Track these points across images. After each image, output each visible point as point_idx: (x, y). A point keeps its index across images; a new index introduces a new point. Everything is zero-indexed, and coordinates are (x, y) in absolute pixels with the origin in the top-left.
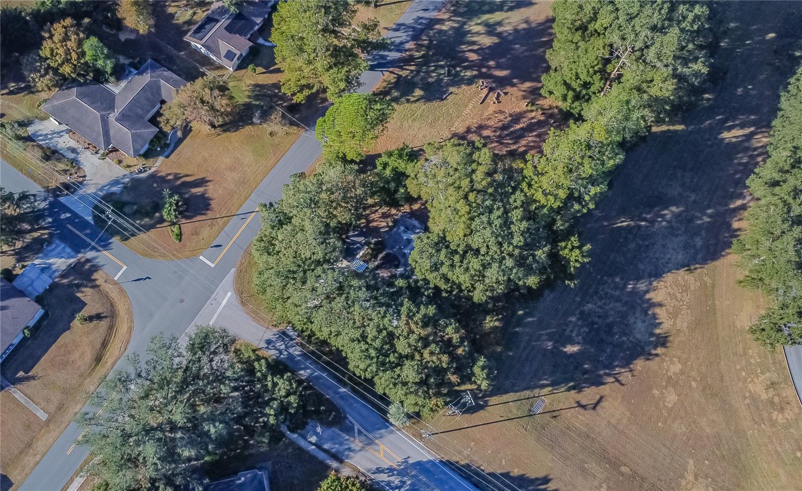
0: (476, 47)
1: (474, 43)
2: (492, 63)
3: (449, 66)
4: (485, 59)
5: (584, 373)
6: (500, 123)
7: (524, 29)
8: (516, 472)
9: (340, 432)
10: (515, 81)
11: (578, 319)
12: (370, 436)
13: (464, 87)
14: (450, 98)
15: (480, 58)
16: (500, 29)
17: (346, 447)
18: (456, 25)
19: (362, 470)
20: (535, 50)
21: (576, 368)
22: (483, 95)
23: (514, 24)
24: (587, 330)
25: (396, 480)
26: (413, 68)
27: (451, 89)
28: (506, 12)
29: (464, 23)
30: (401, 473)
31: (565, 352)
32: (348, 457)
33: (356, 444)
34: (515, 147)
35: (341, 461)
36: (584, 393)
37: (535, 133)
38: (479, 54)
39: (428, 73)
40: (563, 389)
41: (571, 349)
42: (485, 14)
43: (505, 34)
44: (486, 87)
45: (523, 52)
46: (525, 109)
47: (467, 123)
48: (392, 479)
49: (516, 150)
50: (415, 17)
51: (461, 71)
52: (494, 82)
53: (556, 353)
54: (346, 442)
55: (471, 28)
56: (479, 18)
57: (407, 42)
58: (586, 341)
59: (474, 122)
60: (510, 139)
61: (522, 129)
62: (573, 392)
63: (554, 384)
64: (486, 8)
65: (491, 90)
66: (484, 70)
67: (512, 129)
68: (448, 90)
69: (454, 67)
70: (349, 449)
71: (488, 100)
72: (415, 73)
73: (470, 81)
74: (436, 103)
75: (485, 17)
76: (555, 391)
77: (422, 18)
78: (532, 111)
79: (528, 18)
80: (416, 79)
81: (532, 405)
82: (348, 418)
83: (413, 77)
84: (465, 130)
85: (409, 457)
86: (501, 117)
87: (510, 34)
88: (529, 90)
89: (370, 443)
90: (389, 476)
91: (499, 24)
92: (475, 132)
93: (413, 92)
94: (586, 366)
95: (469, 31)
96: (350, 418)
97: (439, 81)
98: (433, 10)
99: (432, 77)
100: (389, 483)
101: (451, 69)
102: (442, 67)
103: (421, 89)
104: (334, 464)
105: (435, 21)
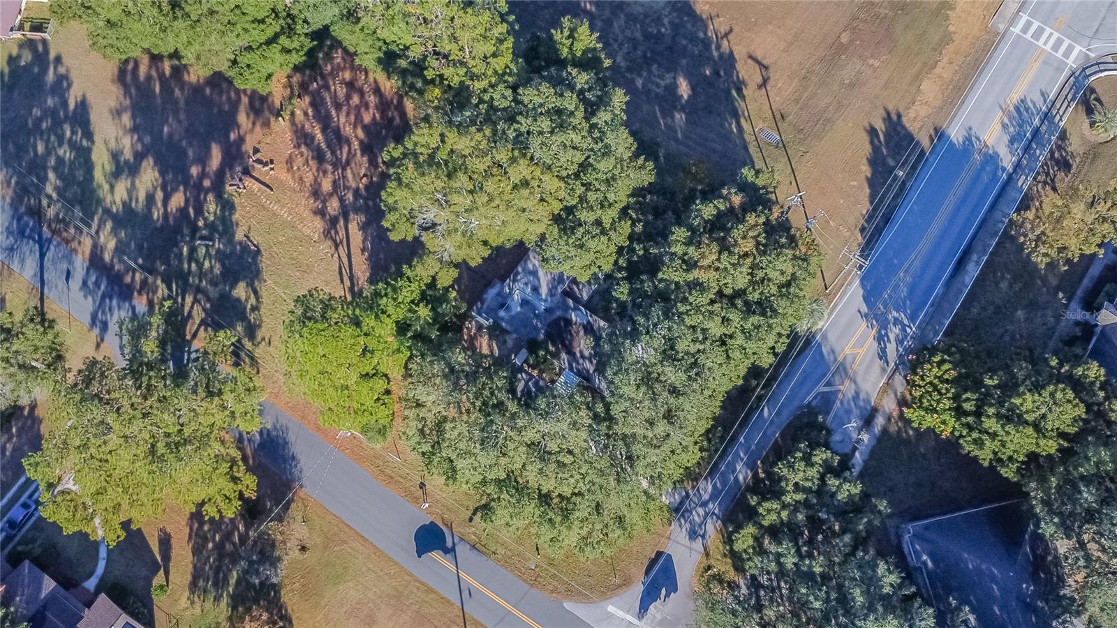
0: (159, 195)
1: (150, 198)
2: (195, 171)
3: (193, 238)
4: (186, 181)
5: (718, 74)
6: (311, 162)
7: (134, 117)
8: (866, 170)
9: (832, 414)
10: (233, 136)
11: (640, 75)
12: (833, 368)
13: (236, 216)
14: (256, 238)
15: (181, 188)
16: (128, 155)
17: (852, 404)
18: (109, 225)
19: (884, 380)
20: (176, 102)
21: (711, 85)
22: (256, 186)
23: (121, 133)
24: (655, 66)
25: (894, 332)
26: (189, 299)
27: (239, 236)
28: (93, 142)
29: (107, 211)
30: (884, 325)
31: (689, 96)
32: (867, 401)
33: (847, 389)
34: (356, 145)
35: (874, 411)
36: (746, 77)
37: (333, 112)
38: (175, 190)
39: (202, 274)
40: (742, 104)
41: (684, 89)
42: (92, 177)
43: (139, 147)
44: (241, 180)
45: (180, 122)
46: (288, 123)
47: (307, 214)
48: (892, 337)
49: (361, 142)
50: (81, 294)
51: (205, 219)
52: (231, 168)
53: (690, 109)
54: (845, 404)
55: (118, 200)
56: (100, 187)
57: (133, 309)
58: (672, 67)
59: (306, 205)
60: (341, 149)
61: (324, 130)
62: (745, 92)
63: (736, 115)
64: (80, 175)
65: (247, 172)
66: (207, 183)
67: (323, 146)
68: (240, 243)
69: (195, 229)
70: (856, 396)
71: (266, 180)
72: (199, 296)
73: (227, 205)
74: (265, 262)
75: (98, 175)
76: (746, 114)
77: (85, 283)
78: (293, 114)
79: (111, 111)
80: (213, 292)
81: (769, 144)
82: (809, 403)
83: (208, 299)
84: (319, 217)
85: (859, 311)
86: (299, 161)
87: (140, 139)
88: (252, 117)
89: (842, 369)
90: (889, 341)
91: (115, 156)
92: (324, 202)
93: (238, 300)
94: (708, 73)
95: (124, 204)
96: (809, 398)
97: (221, 257)
98: (70, 262)
99: (212, 268)
100: (899, 342)
101: (198, 235)
102: (193, 250)
103: (233, 285)
104: (880, 421)
105: (95, 261)
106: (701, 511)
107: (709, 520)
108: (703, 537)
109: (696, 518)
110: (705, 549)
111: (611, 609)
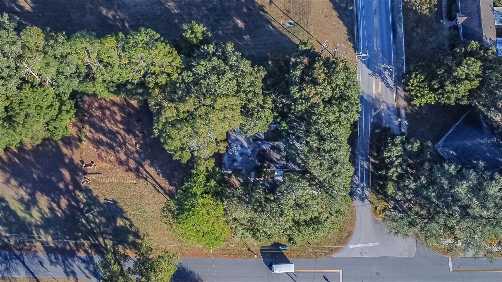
0: (54, 205)
1: (51, 209)
2: (61, 185)
3: (83, 215)
4: (61, 192)
5: (250, 9)
6: (110, 152)
7: (16, 180)
9: (384, 121)
10: (67, 161)
11: (219, 30)
12: (373, 102)
13: (94, 194)
14: (110, 198)
15: (62, 197)
16: (27, 197)
17: (388, 111)
18: (42, 231)
19: (395, 95)
20: (30, 162)
21: (250, 16)
22: (94, 176)
23: (16, 189)
24: (222, 21)
25: (386, 73)
26: (101, 240)
27: (102, 200)
28: (7, 202)
29: (37, 226)
30: (381, 74)
31: (245, 26)
32: (393, 107)
33: (383, 107)
34: (122, 132)
35: (398, 109)
36: (262, 4)
37: (103, 125)
38: (59, 199)
39: (98, 226)
40: (268, 16)
41: (240, 24)
42: (18, 217)
43: (29, 190)
44: (85, 178)
45: (39, 169)
46: (87, 141)
47: (124, 174)
48: (387, 76)
49: (124, 130)
50: (53, 267)
51: (83, 203)
52: (78, 175)
53: (248, 30)
54: (387, 113)
55: (38, 219)
56: (25, 218)
57: (80, 258)
58: (229, 18)
59: (120, 171)
60: (118, 138)
61: (104, 134)
62: (265, 10)
63: (268, 22)
64: (12, 219)
65: (85, 173)
66: (71, 187)
67: (109, 141)
68: (105, 203)
69: (81, 210)
70: (389, 108)
71: (96, 171)
72: (104, 235)
73: (87, 191)
74: (121, 205)
75: (21, 214)
76: (273, 19)
77: (51, 261)
78: (86, 136)
79: (4, 183)
80: (109, 230)
81: (290, 27)
82: (373, 122)
83: (109, 234)
84: (130, 172)
85: (369, 74)
86: (104, 154)
87: (27, 188)
88: (68, 147)
89: (377, 100)
90: (387, 78)
91: (21, 201)
92: (127, 165)
93: (122, 227)
94: (245, 10)
95: (42, 218)
96: (372, 120)
97: (100, 214)
98: (37, 257)
99: (101, 221)
100: (391, 76)
101: (85, 211)
102: (87, 219)
103: (115, 222)
104: (403, 112)
105: (48, 249)
106: (359, 189)
107: (365, 190)
108: (366, 198)
109: (359, 193)
110: (370, 201)
111: (351, 247)
